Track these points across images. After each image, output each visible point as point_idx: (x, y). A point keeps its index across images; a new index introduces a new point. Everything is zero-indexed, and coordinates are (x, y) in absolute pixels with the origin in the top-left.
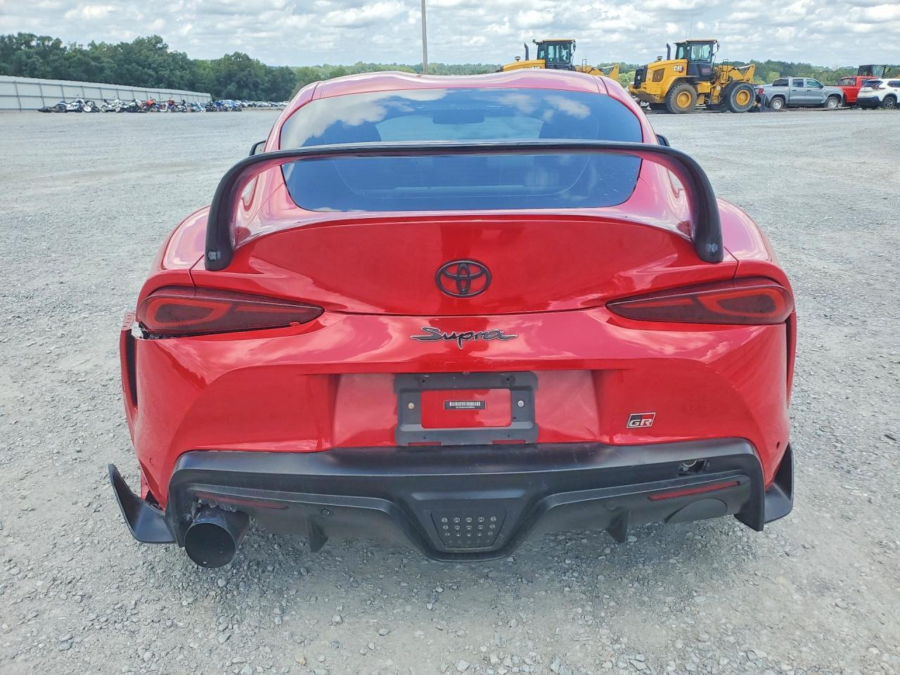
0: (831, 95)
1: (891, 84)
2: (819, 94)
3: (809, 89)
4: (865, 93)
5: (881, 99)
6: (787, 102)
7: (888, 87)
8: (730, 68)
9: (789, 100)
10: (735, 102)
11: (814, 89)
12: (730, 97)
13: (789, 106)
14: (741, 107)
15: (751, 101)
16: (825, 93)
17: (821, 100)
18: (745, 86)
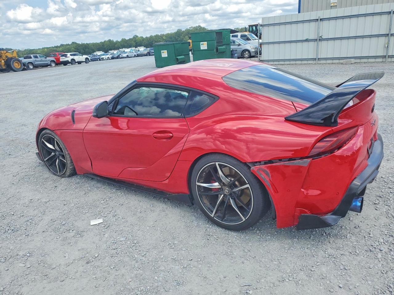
0: (51, 61)
1: (71, 55)
2: (46, 61)
3: (41, 59)
4: (62, 59)
5: (70, 61)
6: (34, 65)
7: (70, 56)
8: (5, 52)
9: (35, 64)
10: (14, 67)
11: (43, 59)
12: (11, 65)
13: (36, 67)
14: (18, 69)
15: (21, 66)
16: (48, 60)
17: (48, 63)
18: (16, 60)
